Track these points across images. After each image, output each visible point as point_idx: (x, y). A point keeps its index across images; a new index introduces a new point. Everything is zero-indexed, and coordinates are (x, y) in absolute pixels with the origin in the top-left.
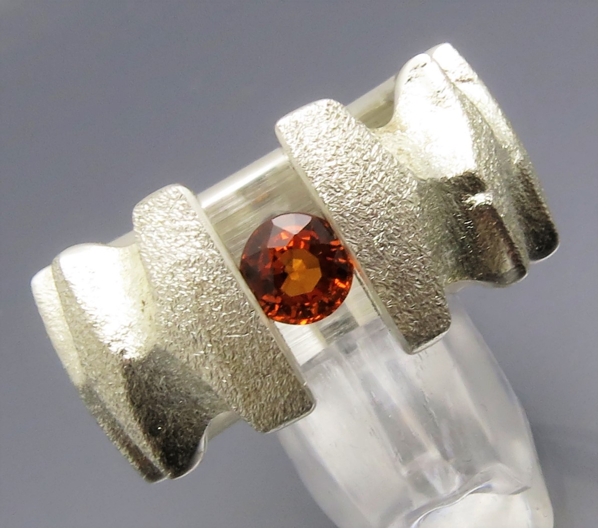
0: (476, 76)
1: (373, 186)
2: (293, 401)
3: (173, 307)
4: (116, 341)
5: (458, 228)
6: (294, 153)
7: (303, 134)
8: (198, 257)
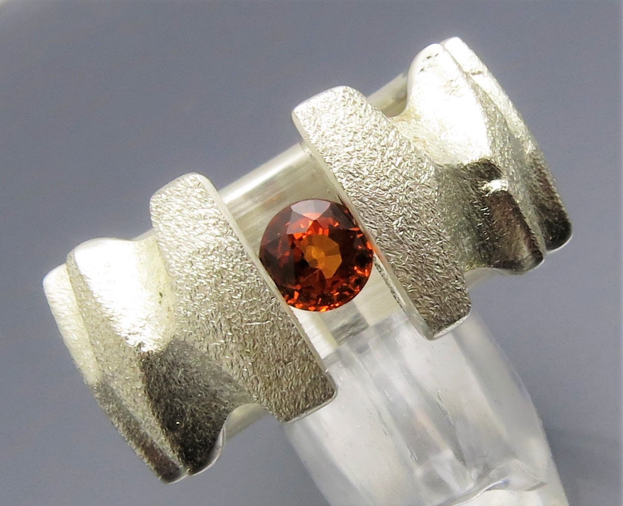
0: (486, 69)
1: (391, 171)
2: (315, 388)
3: (192, 296)
4: (133, 334)
5: (474, 215)
6: (311, 139)
7: (320, 120)
8: (217, 245)
